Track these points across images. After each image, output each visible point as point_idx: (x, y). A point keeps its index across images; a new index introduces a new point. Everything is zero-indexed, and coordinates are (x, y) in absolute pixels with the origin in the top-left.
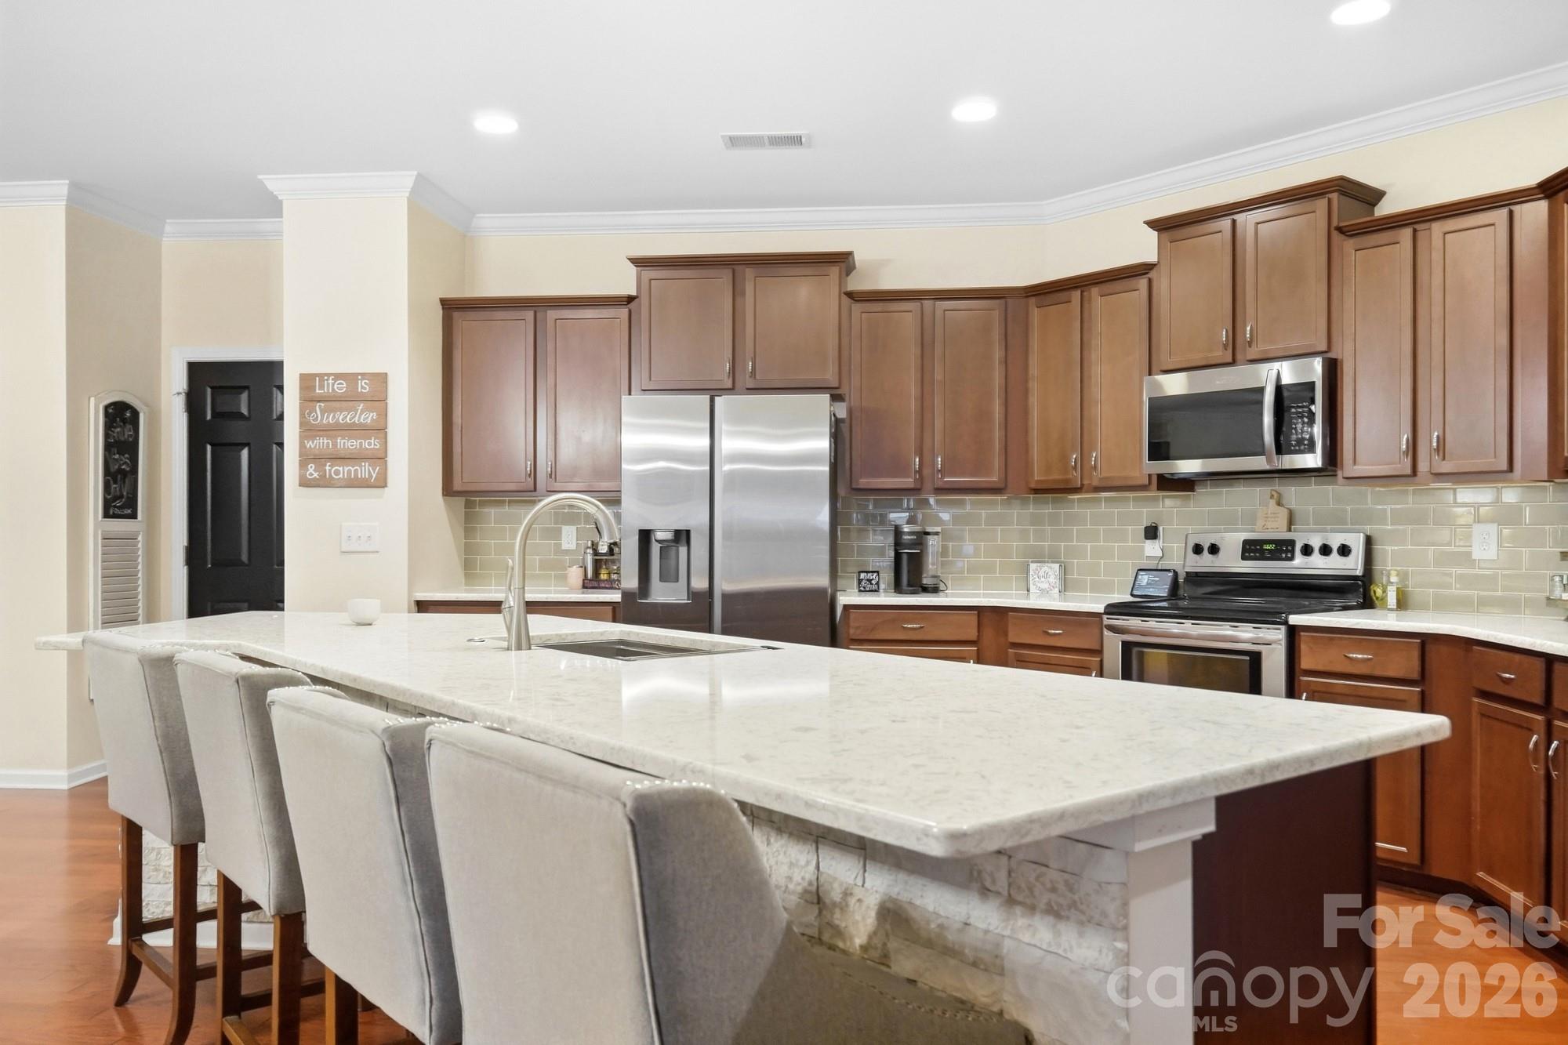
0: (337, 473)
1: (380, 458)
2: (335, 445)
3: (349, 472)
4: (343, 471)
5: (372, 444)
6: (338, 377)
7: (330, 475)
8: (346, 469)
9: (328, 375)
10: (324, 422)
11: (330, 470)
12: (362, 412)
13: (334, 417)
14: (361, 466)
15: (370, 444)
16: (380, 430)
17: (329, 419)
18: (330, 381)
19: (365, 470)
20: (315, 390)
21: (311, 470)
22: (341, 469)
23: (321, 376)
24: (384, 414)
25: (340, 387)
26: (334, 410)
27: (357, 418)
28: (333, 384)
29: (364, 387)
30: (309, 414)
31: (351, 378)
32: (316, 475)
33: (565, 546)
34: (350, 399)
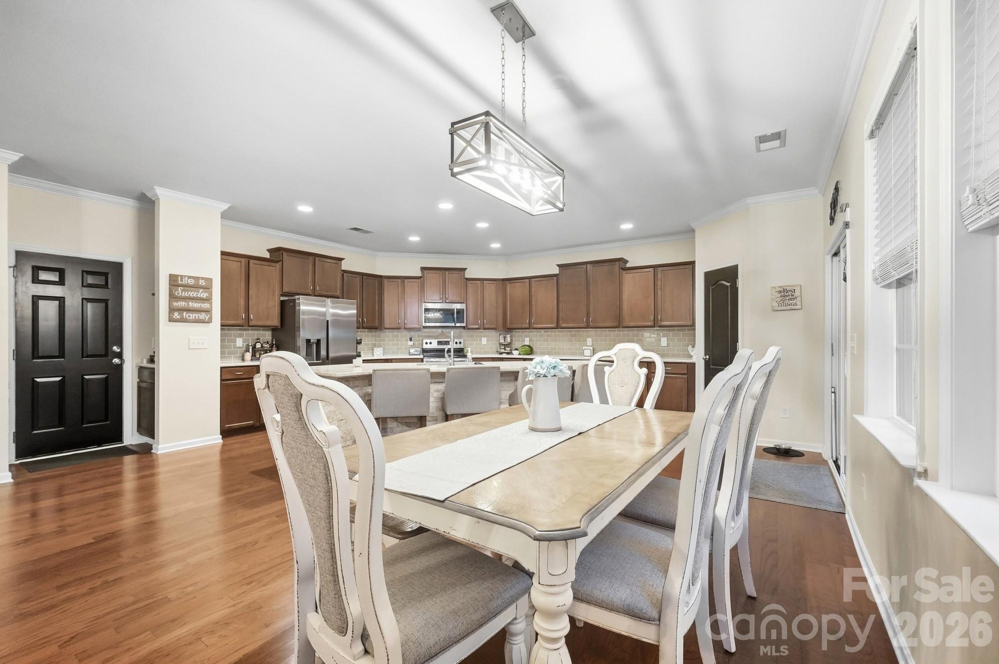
0: (189, 316)
1: (208, 311)
2: (188, 305)
3: (195, 316)
4: (193, 316)
5: (206, 306)
6: (189, 277)
7: (186, 317)
8: (194, 315)
9: (185, 276)
10: (183, 295)
11: (186, 315)
12: (202, 293)
13: (188, 293)
14: (201, 314)
15: (205, 306)
16: (208, 300)
17: (186, 294)
18: (186, 279)
19: (202, 316)
20: (178, 281)
21: (176, 315)
22: (191, 315)
23: (182, 276)
24: (211, 294)
25: (191, 282)
26: (188, 291)
27: (199, 294)
28: (187, 280)
29: (202, 283)
30: (175, 291)
31: (197, 279)
32: (178, 317)
33: (237, 346)
34: (196, 287)
